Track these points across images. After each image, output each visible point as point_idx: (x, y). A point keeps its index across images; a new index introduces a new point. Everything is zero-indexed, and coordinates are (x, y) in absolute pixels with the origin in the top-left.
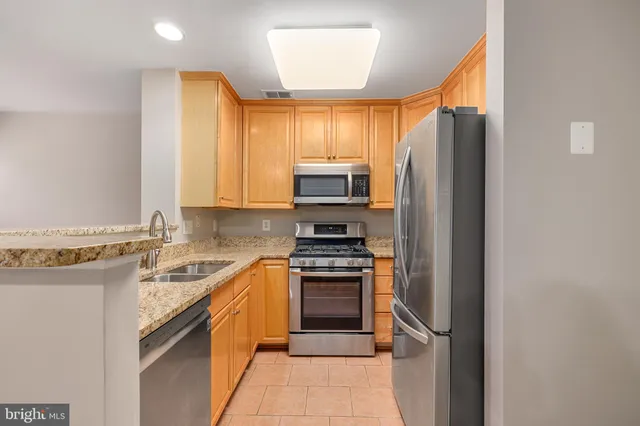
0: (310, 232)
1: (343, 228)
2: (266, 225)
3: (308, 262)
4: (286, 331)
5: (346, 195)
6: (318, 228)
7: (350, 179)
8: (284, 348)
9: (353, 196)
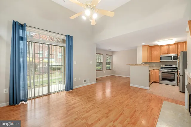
0: (164, 66)
1: (172, 65)
2: (154, 65)
3: (163, 70)
4: (159, 80)
5: (172, 59)
6: (165, 65)
7: (172, 57)
8: (159, 83)
9: (173, 59)
